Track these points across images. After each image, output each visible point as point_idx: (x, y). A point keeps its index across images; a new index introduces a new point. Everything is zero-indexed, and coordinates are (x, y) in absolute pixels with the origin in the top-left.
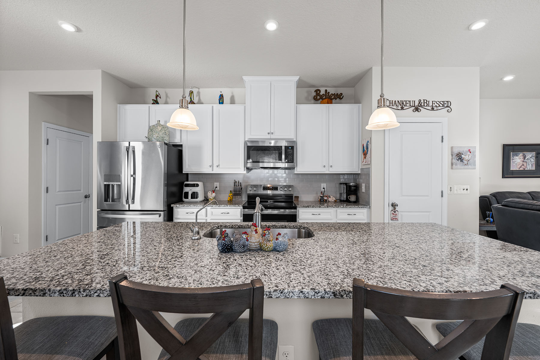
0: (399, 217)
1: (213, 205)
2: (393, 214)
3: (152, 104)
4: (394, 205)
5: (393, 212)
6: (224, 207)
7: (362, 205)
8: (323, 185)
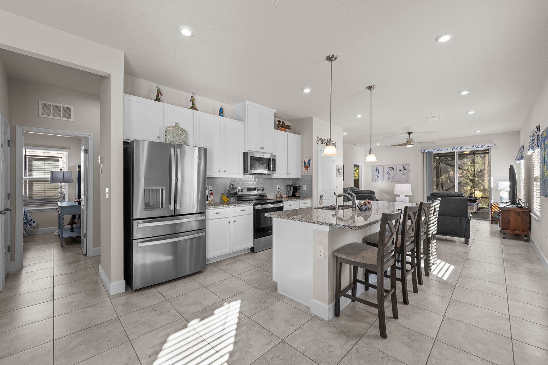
0: (323, 203)
1: (236, 205)
2: (321, 201)
3: (155, 100)
4: (321, 197)
5: (320, 200)
6: (243, 205)
7: (302, 198)
8: (278, 187)
